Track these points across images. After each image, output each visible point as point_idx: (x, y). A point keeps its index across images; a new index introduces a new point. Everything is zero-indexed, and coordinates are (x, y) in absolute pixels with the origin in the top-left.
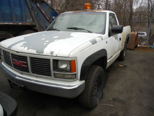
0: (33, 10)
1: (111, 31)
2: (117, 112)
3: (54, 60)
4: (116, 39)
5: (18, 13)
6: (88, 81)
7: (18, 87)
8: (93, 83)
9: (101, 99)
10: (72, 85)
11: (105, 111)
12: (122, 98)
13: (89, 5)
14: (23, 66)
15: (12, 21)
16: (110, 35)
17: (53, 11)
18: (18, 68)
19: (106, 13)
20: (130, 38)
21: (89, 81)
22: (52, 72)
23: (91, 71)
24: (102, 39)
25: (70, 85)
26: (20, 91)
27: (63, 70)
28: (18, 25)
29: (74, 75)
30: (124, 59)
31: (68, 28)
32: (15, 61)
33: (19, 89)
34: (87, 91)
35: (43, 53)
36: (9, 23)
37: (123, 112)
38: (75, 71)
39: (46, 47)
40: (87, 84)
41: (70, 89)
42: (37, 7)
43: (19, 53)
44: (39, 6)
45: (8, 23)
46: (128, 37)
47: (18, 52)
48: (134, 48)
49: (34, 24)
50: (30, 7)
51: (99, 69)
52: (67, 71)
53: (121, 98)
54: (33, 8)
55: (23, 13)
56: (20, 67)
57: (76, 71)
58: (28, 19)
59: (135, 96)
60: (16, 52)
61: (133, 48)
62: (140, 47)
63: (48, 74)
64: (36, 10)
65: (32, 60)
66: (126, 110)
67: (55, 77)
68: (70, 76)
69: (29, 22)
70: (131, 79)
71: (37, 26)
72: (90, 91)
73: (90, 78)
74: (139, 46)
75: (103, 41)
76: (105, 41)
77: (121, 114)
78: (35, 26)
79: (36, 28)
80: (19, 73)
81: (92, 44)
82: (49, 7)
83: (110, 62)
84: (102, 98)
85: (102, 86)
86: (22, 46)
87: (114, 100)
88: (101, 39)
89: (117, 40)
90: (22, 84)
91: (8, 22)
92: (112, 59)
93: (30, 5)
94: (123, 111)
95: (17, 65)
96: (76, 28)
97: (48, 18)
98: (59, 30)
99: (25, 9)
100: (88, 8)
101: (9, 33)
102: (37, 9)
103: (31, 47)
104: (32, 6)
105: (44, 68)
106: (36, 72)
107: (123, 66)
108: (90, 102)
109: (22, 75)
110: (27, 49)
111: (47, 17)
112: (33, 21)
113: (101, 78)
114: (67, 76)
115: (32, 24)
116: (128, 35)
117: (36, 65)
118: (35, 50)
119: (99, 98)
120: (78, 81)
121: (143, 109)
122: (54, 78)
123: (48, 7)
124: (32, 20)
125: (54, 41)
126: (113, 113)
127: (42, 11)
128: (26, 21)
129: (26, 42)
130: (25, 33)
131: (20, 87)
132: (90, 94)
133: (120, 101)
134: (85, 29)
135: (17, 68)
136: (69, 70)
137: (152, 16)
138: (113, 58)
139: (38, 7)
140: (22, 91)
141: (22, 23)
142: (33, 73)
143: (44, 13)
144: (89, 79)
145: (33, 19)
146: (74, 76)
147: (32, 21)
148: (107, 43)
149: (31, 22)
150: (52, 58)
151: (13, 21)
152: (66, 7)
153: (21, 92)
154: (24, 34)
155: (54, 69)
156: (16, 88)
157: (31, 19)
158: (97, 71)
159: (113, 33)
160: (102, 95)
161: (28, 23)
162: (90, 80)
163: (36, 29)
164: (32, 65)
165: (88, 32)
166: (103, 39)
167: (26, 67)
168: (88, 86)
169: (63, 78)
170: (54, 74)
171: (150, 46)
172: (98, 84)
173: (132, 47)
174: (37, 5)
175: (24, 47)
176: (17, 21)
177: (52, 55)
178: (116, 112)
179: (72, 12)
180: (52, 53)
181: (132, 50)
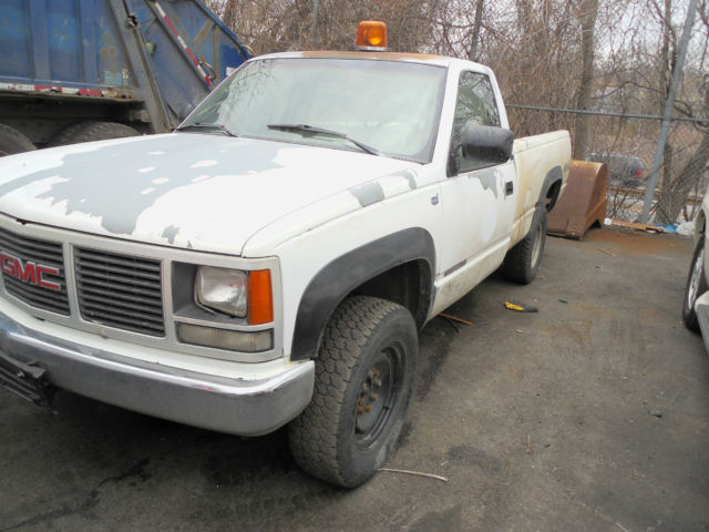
0: (135, 31)
1: (460, 150)
2: (458, 508)
3: (177, 266)
4: (485, 188)
5: (63, 40)
6: (333, 367)
7: (15, 373)
8: (353, 375)
9: (397, 448)
10: (253, 378)
11: (408, 501)
12: (492, 446)
13: (381, 28)
14: (44, 284)
15: (30, 75)
16: (453, 170)
17: (227, 41)
18: (22, 292)
19: (446, 68)
20: (563, 186)
21: (336, 367)
22: (170, 317)
23: (352, 324)
24: (413, 186)
25: (245, 378)
26: (27, 394)
27: (216, 311)
28: (58, 94)
29: (264, 335)
30: (533, 278)
31: (271, 127)
32: (11, 260)
33: (23, 385)
34: (325, 409)
35: (130, 233)
36: (18, 87)
37: (483, 507)
38: (271, 318)
39: (150, 205)
40: (330, 378)
41: (246, 397)
42: (154, 18)
43: (27, 225)
44: (163, 14)
45: (11, 85)
46: (551, 182)
47: (24, 222)
48: (585, 234)
49: (135, 95)
50: (121, 17)
51: (391, 314)
52: (233, 317)
53: (488, 446)
54: (136, 23)
55: (85, 42)
56: (29, 289)
57: (271, 320)
58: (107, 72)
59: (549, 440)
60: (14, 221)
61: (581, 231)
62: (611, 229)
63: (152, 326)
64: (147, 32)
65: (83, 259)
66: (498, 500)
67: (182, 341)
68: (246, 339)
69: (111, 85)
70: (547, 365)
71: (151, 105)
72: (338, 410)
73: (342, 352)
74: (608, 222)
75: (416, 192)
76: (426, 193)
77: (473, 514)
78: (139, 105)
79: (143, 116)
80: (28, 316)
81: (361, 202)
82: (209, 21)
83: (449, 286)
84: (401, 441)
85: (404, 390)
86: (43, 196)
87: (455, 454)
88: (407, 182)
89: (489, 189)
90: (36, 365)
91: (15, 82)
92: (462, 274)
93: (123, 9)
94: (485, 504)
95: (17, 280)
96: (306, 127)
97: (204, 75)
98: (233, 133)
99: (96, 24)
100: (376, 41)
101: (13, 130)
102: (156, 26)
103: (83, 201)
104: (131, 14)
105: (134, 298)
106: (102, 315)
107: (520, 309)
108: (337, 458)
109: (41, 322)
110: (65, 210)
111: (199, 67)
112: (134, 81)
113: (399, 356)
114: (232, 340)
115: (127, 94)
116: (556, 170)
117: (99, 283)
118: (97, 215)
119: (386, 442)
120: (281, 360)
121: (572, 499)
122: (178, 344)
123: (206, 24)
124: (126, 77)
125: (192, 183)
126: (438, 510)
127: (179, 38)
128: (99, 82)
129: (66, 180)
130: (91, 133)
131: (28, 376)
132: (337, 421)
133: (479, 460)
134: (344, 137)
135: (19, 290)
136: (242, 314)
137: (671, 93)
138: (471, 270)
139: (157, 20)
140: (38, 397)
141: (77, 90)
142: (89, 317)
143: (185, 46)
144: (341, 356)
145: (132, 72)
146: (264, 341)
147: (126, 83)
148: (435, 201)
149: (121, 87)
150: (167, 258)
151: (35, 77)
152: (293, 28)
153: (30, 400)
154: (86, 138)
155: (178, 306)
156: (8, 380)
157: (124, 71)
158: (377, 322)
159: (472, 163)
160: (407, 429)
161: (110, 89)
162: (342, 360)
163: (143, 120)
164: (85, 284)
165: (358, 151)
166: (418, 184)
167: (59, 289)
168: (330, 388)
169: (218, 344)
170: (178, 325)
171: (658, 228)
172: (385, 381)
173: (578, 225)
174: (155, 12)
175: (52, 198)
176: (53, 77)
177: (171, 241)
178: (452, 506)
179: (298, 54)
180: (170, 233)
181: (576, 238)
